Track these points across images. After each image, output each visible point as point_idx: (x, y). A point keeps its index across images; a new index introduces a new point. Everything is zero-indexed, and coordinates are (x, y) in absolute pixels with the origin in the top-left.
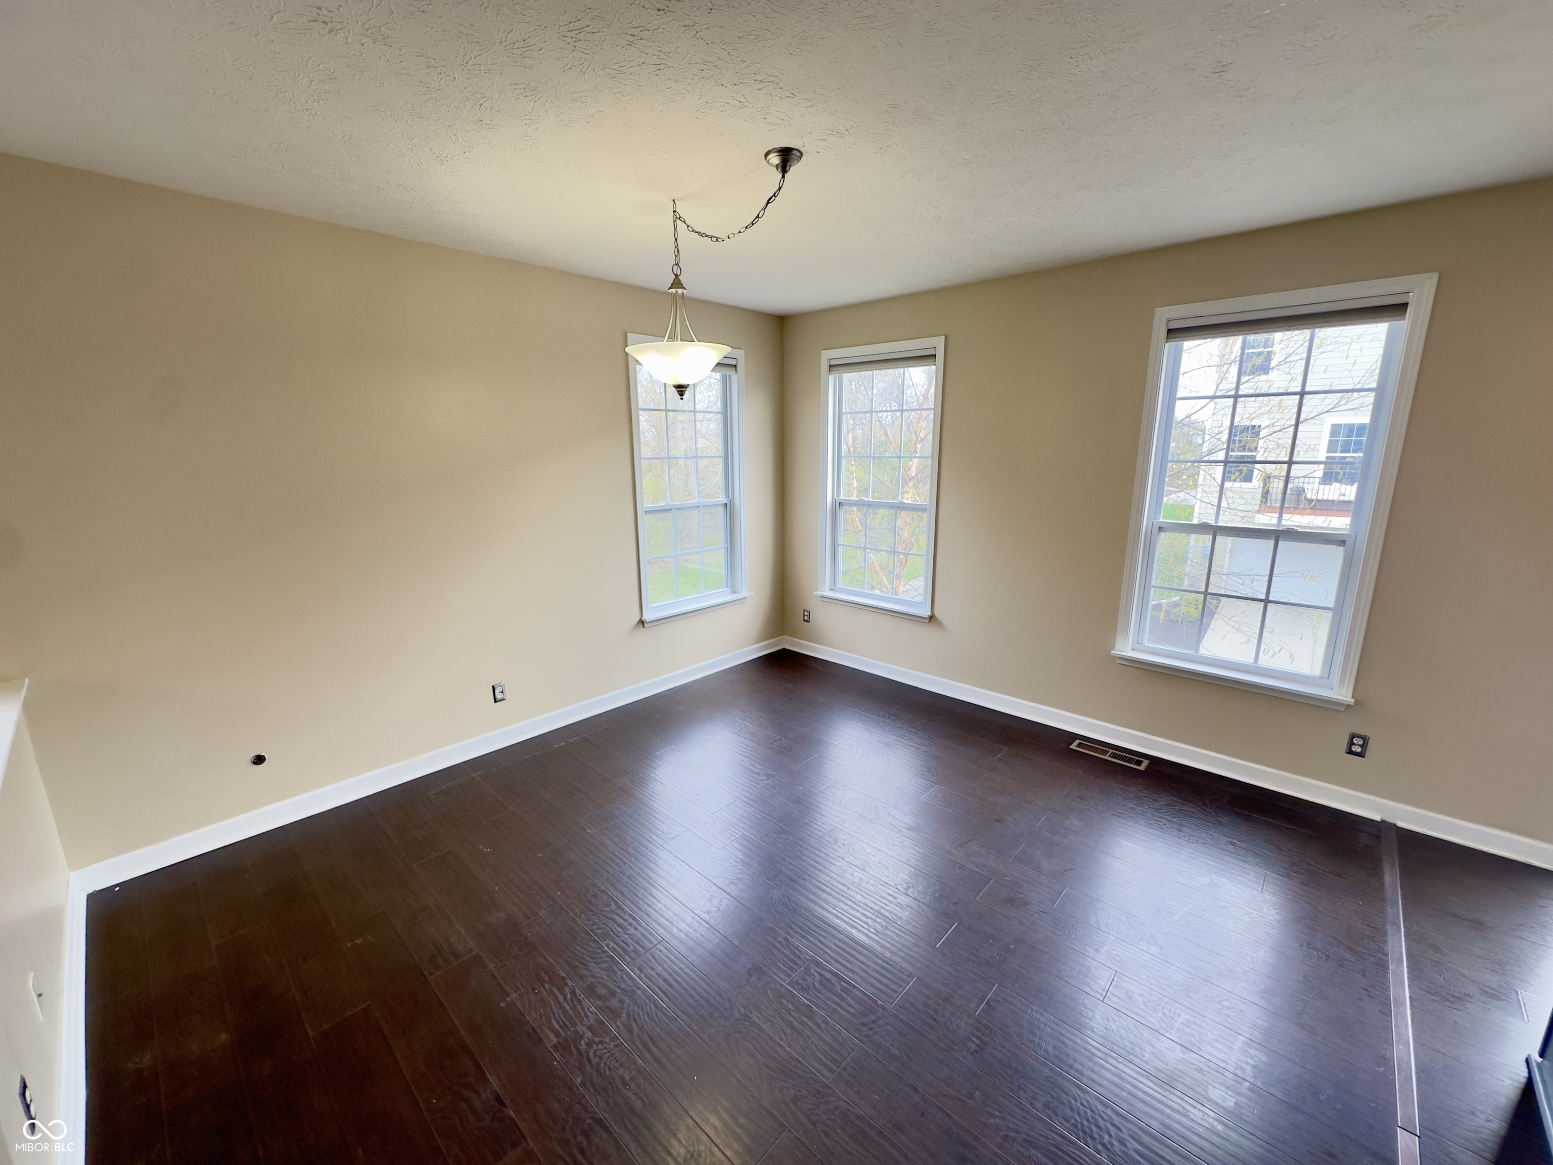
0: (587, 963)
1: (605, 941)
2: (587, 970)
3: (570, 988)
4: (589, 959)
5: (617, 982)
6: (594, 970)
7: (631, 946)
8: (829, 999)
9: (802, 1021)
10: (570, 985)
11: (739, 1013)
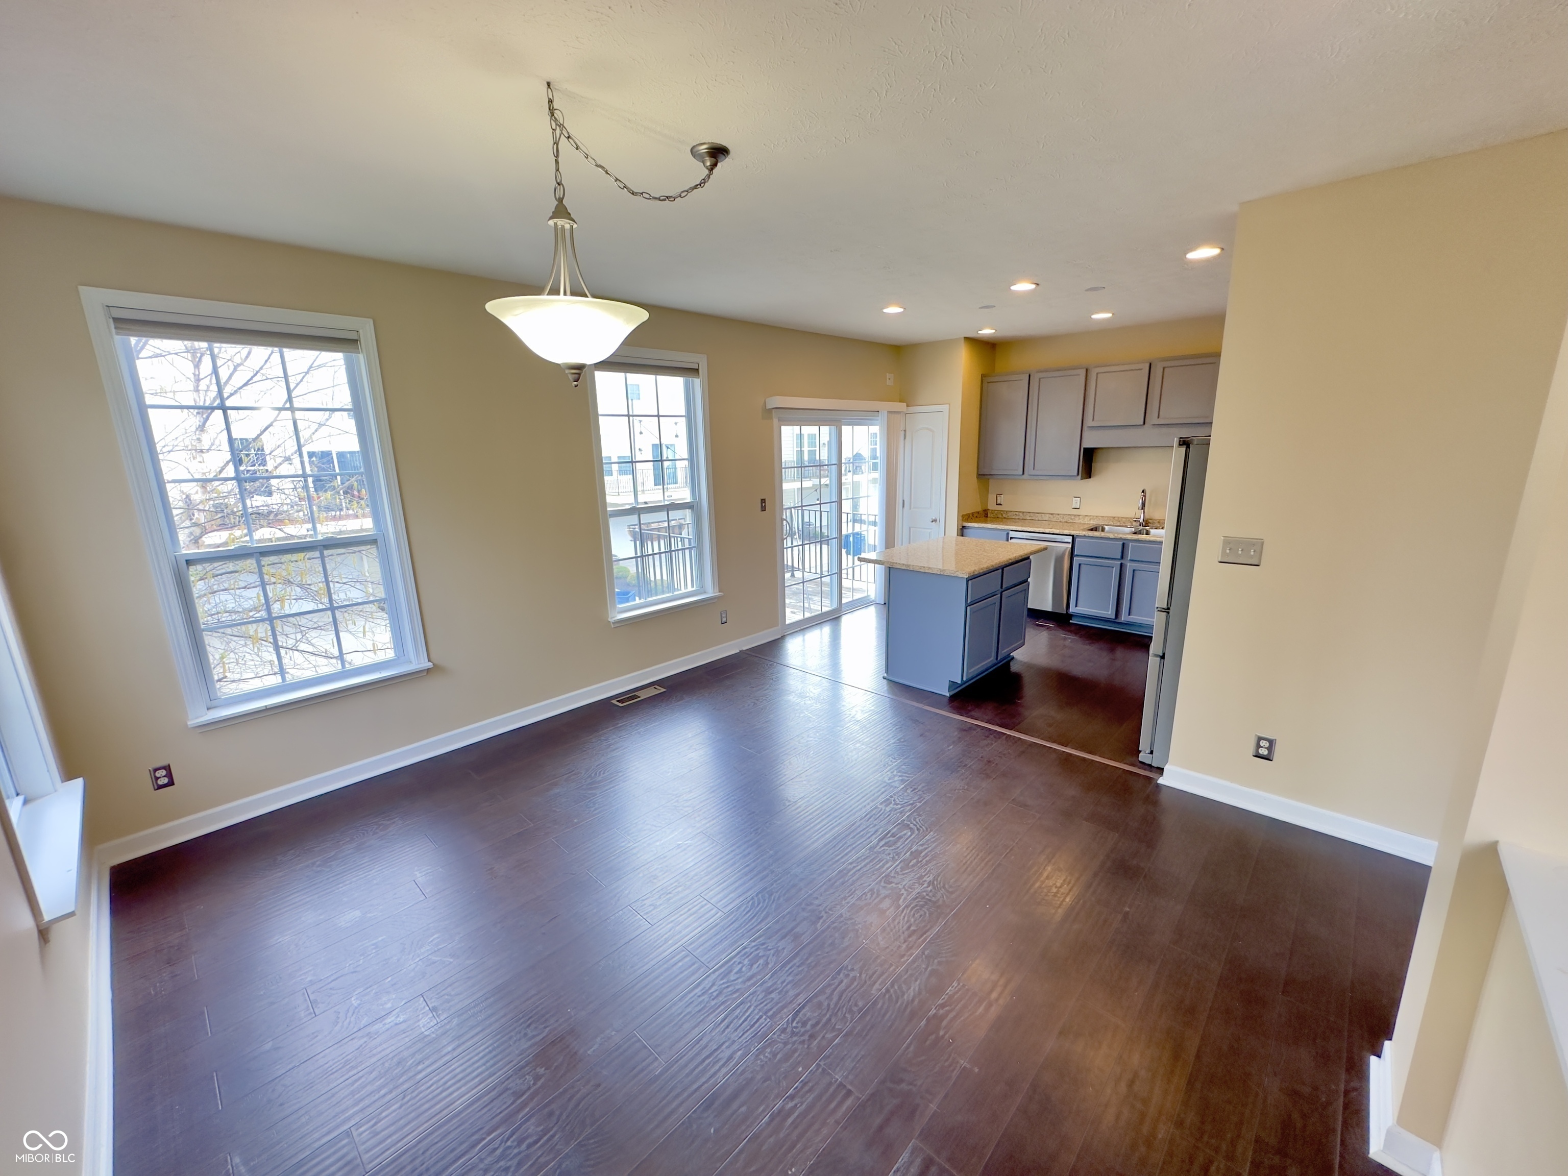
0: (905, 1003)
1: (872, 994)
2: (913, 1000)
3: (939, 1010)
4: (899, 1004)
5: (922, 971)
6: (912, 994)
7: (876, 968)
8: (904, 843)
9: (924, 856)
10: (934, 1012)
11: (927, 887)
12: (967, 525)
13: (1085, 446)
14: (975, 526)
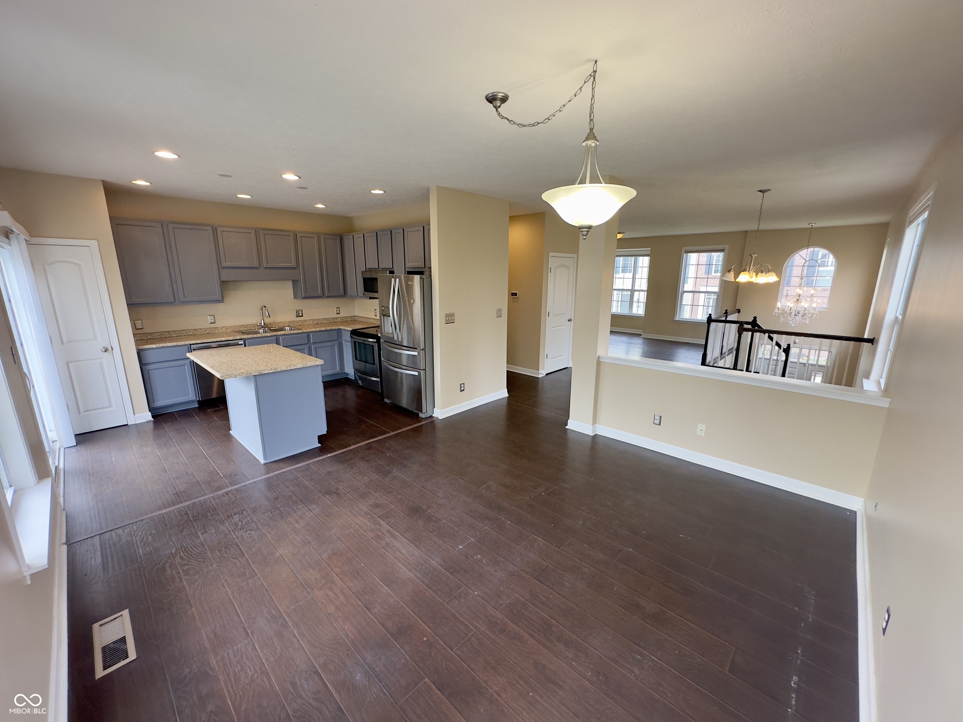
12: (145, 348)
13: (223, 279)
14: (154, 347)
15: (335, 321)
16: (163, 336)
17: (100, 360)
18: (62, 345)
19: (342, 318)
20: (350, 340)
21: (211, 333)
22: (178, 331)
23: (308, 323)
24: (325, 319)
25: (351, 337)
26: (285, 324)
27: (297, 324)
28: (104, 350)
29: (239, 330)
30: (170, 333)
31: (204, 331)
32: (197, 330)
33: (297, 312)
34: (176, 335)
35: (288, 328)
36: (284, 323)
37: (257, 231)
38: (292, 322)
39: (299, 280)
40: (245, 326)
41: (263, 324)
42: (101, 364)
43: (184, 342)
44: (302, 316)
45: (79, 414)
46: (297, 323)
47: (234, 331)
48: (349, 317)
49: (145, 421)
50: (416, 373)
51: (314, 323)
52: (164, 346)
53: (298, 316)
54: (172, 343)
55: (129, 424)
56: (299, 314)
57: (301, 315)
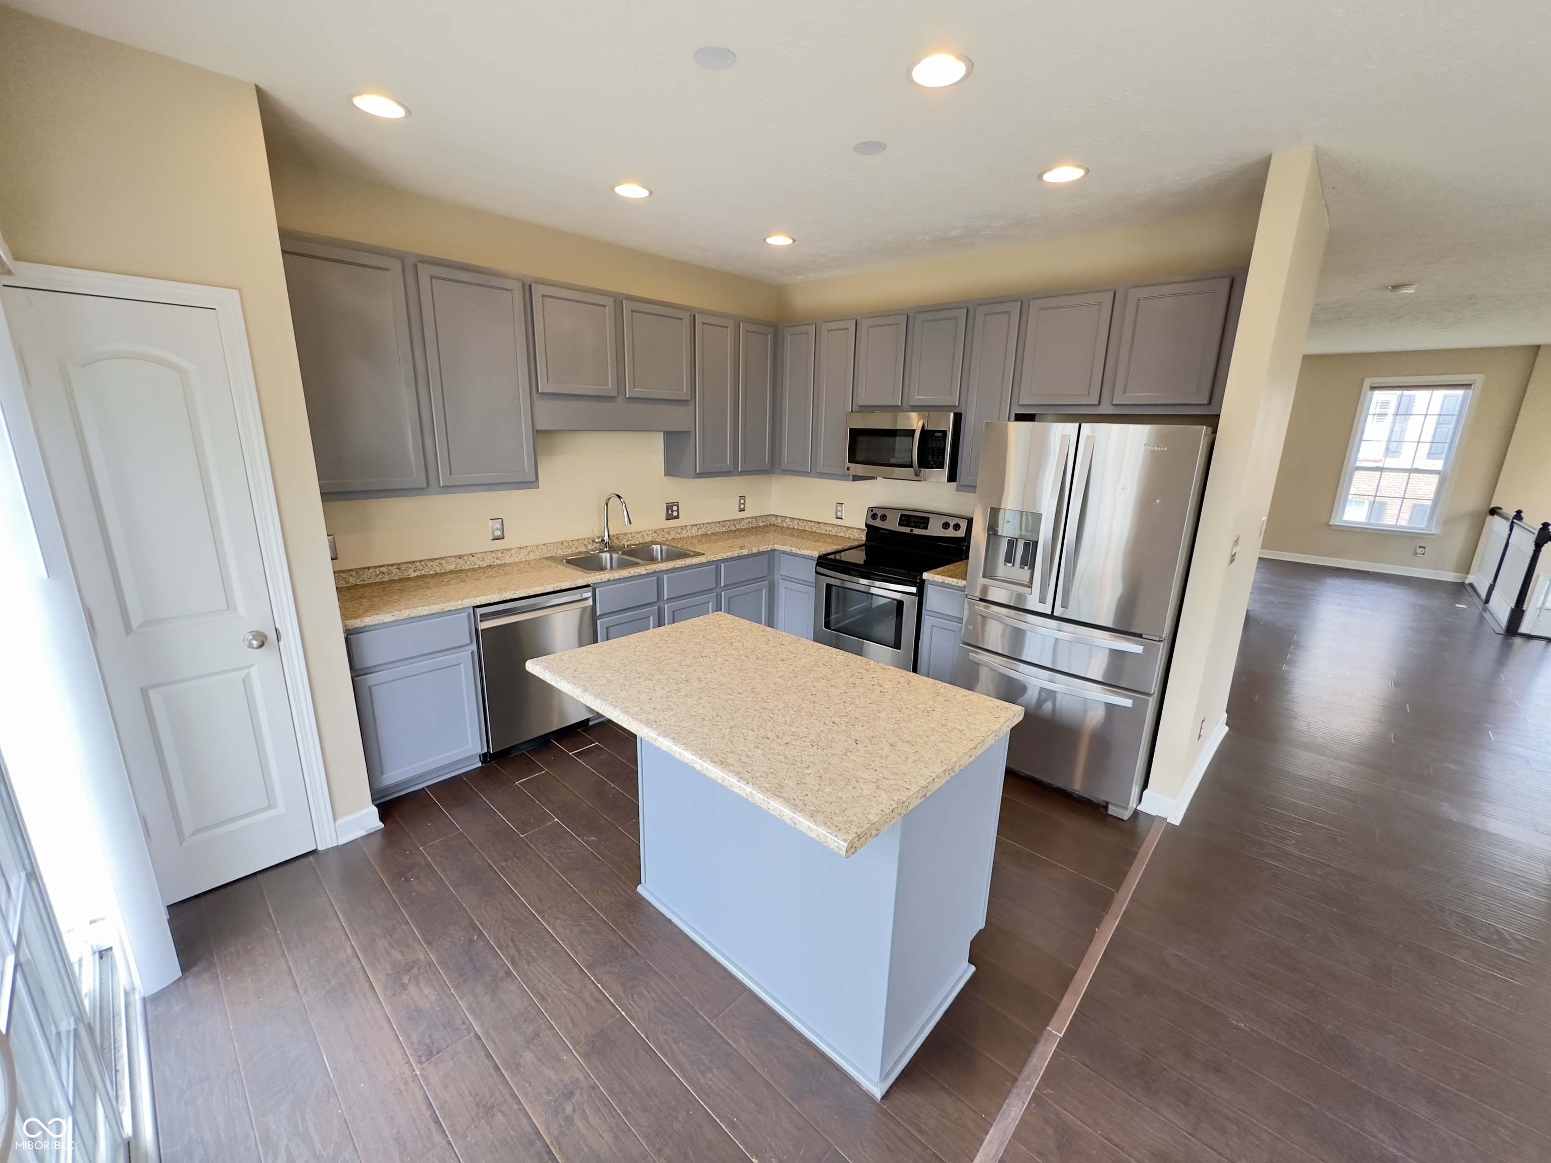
12: (362, 625)
13: (539, 427)
14: (386, 620)
15: (737, 526)
16: (386, 578)
17: (244, 673)
18: (128, 634)
19: (750, 520)
20: (814, 581)
21: (494, 564)
22: (421, 561)
23: (688, 533)
24: (719, 522)
25: (817, 573)
26: (645, 537)
27: (667, 536)
28: (255, 643)
29: (554, 555)
30: (403, 567)
31: (481, 559)
32: (466, 558)
33: (669, 507)
34: (415, 574)
35: (659, 546)
36: (645, 535)
37: (619, 301)
38: (658, 532)
39: (690, 432)
40: (567, 544)
41: (606, 538)
42: (246, 683)
43: (460, 602)
44: (677, 517)
45: (181, 844)
46: (669, 534)
47: (546, 558)
48: (761, 517)
49: (362, 833)
50: (1127, 703)
51: (700, 533)
52: (412, 615)
53: (669, 517)
54: (432, 607)
55: (320, 848)
56: (672, 511)
57: (675, 514)
